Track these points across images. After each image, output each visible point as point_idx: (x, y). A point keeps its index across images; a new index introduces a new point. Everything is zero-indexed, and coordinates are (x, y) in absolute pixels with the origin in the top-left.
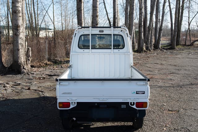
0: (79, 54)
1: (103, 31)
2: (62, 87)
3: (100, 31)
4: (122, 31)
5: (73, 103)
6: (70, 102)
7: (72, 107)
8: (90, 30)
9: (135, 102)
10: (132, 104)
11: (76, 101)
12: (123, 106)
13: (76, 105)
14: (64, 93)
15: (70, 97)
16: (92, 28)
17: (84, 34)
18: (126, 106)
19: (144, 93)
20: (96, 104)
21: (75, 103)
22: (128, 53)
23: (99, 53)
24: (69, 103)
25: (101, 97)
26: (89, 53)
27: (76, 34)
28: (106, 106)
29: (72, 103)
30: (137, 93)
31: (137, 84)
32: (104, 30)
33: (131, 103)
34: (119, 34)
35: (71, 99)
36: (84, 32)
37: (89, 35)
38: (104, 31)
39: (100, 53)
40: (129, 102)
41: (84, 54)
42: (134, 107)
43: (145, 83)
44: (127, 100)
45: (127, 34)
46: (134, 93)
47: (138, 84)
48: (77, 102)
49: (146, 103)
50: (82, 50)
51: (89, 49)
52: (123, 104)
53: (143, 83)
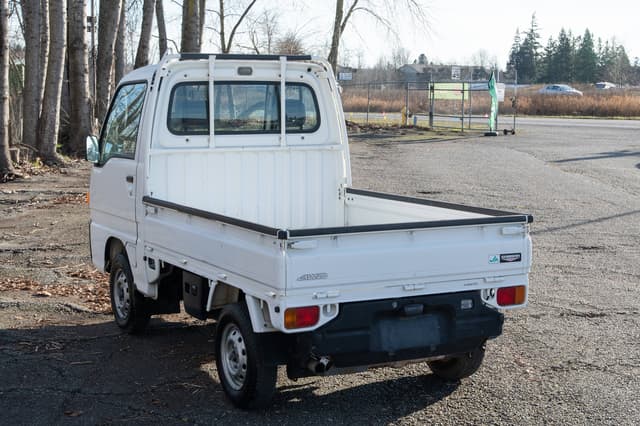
0: (169, 154)
1: (250, 72)
2: (296, 258)
3: (241, 71)
5: (329, 307)
6: (320, 303)
7: (323, 320)
8: (211, 65)
9: (496, 287)
10: (489, 293)
11: (337, 302)
13: (337, 313)
14: (303, 278)
15: (322, 290)
17: (186, 80)
18: (472, 304)
19: (519, 260)
20: (395, 305)
21: (333, 306)
22: (335, 147)
24: (316, 308)
25: (409, 282)
26: (208, 147)
27: (162, 78)
28: (421, 307)
29: (325, 306)
30: (502, 261)
31: (501, 232)
32: (253, 67)
33: (485, 291)
34: (301, 81)
35: (324, 296)
36: (187, 72)
37: (208, 83)
38: (254, 71)
40: (479, 291)
41: (189, 154)
42: (493, 303)
43: (520, 229)
44: (475, 284)
45: (328, 80)
46: (495, 259)
47: (504, 232)
48: (341, 305)
49: (522, 288)
50: (181, 140)
51: (208, 133)
52: (465, 298)
53: (516, 228)
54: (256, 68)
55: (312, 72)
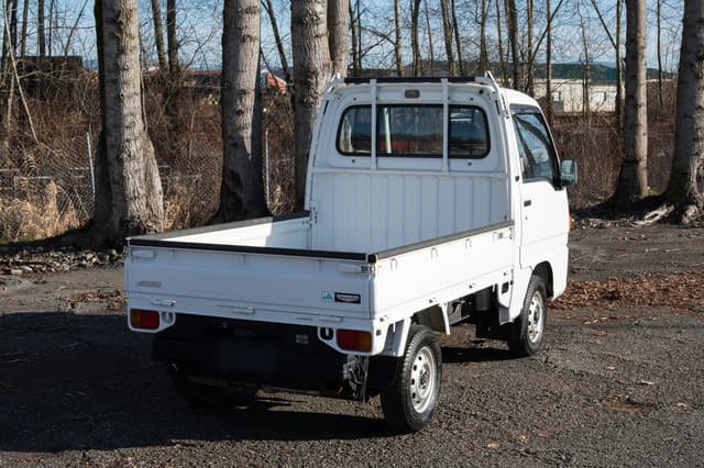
0: (336, 174)
1: (417, 94)
2: (137, 265)
3: (408, 94)
4: (481, 92)
5: (167, 315)
6: (160, 310)
7: (163, 325)
8: (374, 89)
9: (335, 327)
10: (327, 333)
11: (174, 310)
12: (301, 339)
13: (174, 322)
14: (142, 284)
15: (159, 297)
16: (378, 82)
17: (355, 103)
18: (309, 340)
19: (358, 302)
21: (171, 314)
22: (499, 176)
23: (399, 172)
24: (156, 313)
25: (241, 305)
26: (369, 169)
27: (328, 102)
28: (252, 333)
29: (164, 313)
30: (337, 300)
31: (337, 269)
32: (420, 90)
33: (323, 330)
34: (472, 103)
35: (160, 303)
36: (355, 96)
37: (369, 106)
38: (421, 94)
39: (402, 170)
40: (316, 327)
41: (353, 174)
42: (333, 343)
43: (359, 268)
44: (309, 319)
45: (496, 102)
46: (329, 297)
47: (340, 269)
48: (177, 314)
51: (370, 155)
52: (301, 333)
53: (354, 266)
54: (424, 91)
55: (485, 94)
